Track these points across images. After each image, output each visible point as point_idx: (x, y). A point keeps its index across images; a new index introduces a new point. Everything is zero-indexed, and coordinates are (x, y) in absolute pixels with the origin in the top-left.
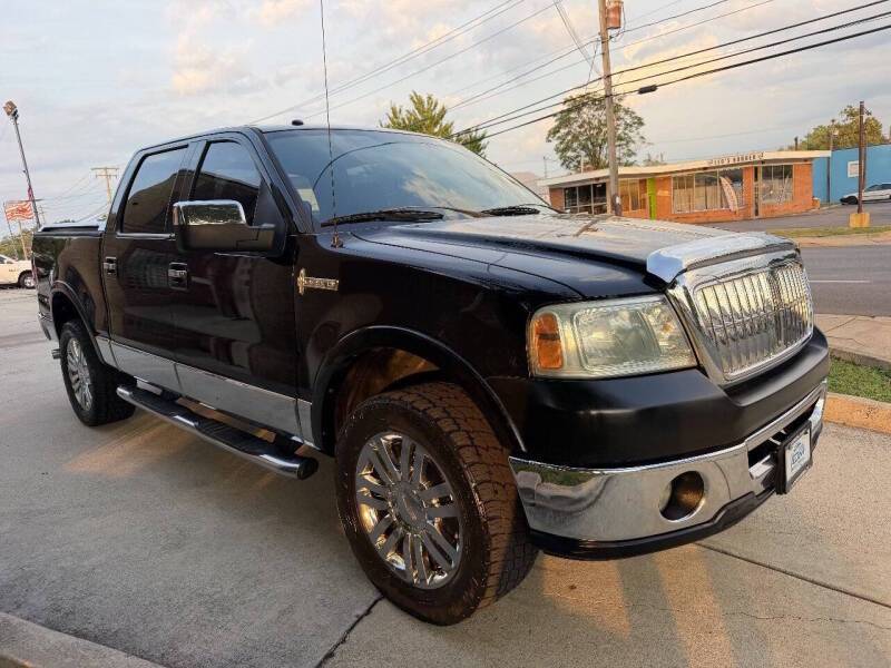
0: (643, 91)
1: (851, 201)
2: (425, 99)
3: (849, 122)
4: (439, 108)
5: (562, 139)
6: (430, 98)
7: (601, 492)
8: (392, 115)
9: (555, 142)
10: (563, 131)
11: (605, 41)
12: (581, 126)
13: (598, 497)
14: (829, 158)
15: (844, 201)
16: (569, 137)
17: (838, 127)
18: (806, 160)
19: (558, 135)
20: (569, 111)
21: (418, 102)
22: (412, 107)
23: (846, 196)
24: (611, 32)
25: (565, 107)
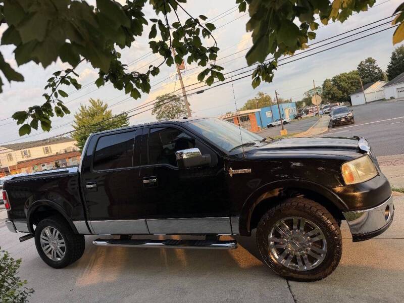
0: (198, 93)
1: (271, 126)
2: (96, 101)
3: (260, 97)
4: (104, 104)
5: (158, 114)
6: (99, 100)
7: (366, 220)
8: (81, 109)
9: (156, 115)
10: (158, 110)
11: (180, 74)
12: (165, 108)
13: (365, 222)
14: (259, 112)
15: (268, 126)
16: (161, 112)
17: (257, 100)
18: (253, 113)
19: (156, 112)
20: (159, 102)
21: (93, 103)
22: (91, 105)
23: (269, 124)
24: (181, 71)
25: (158, 101)
